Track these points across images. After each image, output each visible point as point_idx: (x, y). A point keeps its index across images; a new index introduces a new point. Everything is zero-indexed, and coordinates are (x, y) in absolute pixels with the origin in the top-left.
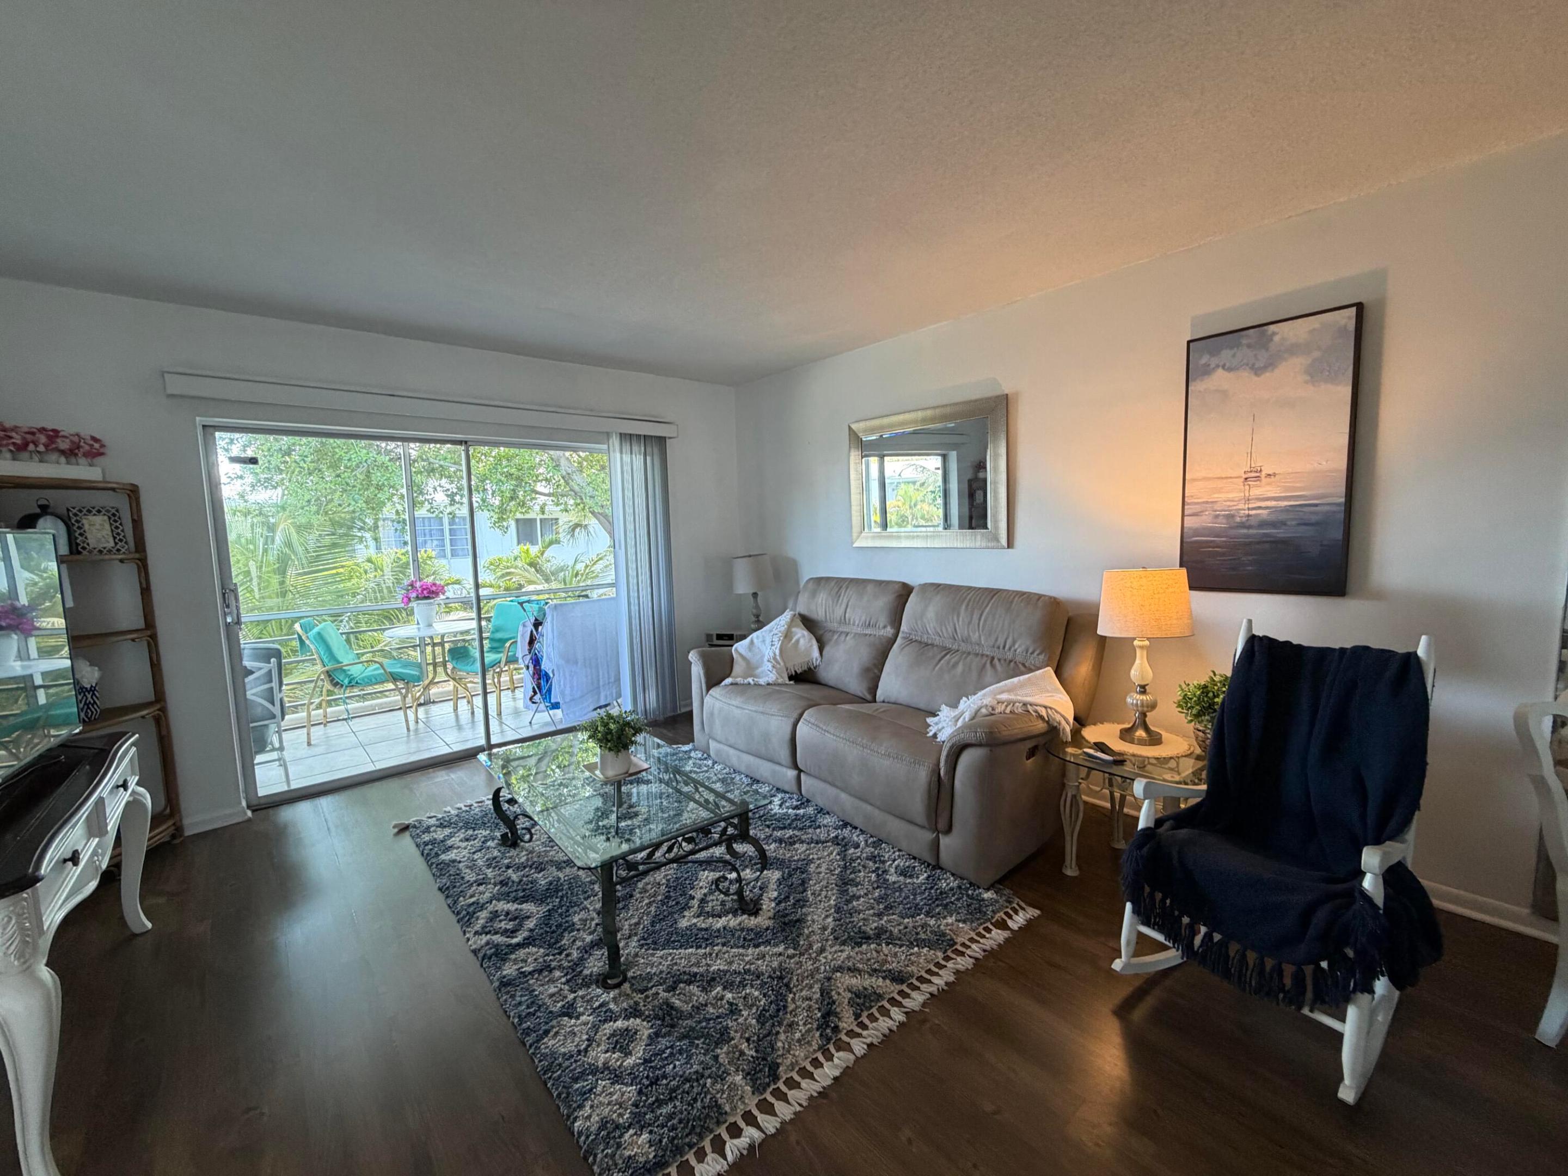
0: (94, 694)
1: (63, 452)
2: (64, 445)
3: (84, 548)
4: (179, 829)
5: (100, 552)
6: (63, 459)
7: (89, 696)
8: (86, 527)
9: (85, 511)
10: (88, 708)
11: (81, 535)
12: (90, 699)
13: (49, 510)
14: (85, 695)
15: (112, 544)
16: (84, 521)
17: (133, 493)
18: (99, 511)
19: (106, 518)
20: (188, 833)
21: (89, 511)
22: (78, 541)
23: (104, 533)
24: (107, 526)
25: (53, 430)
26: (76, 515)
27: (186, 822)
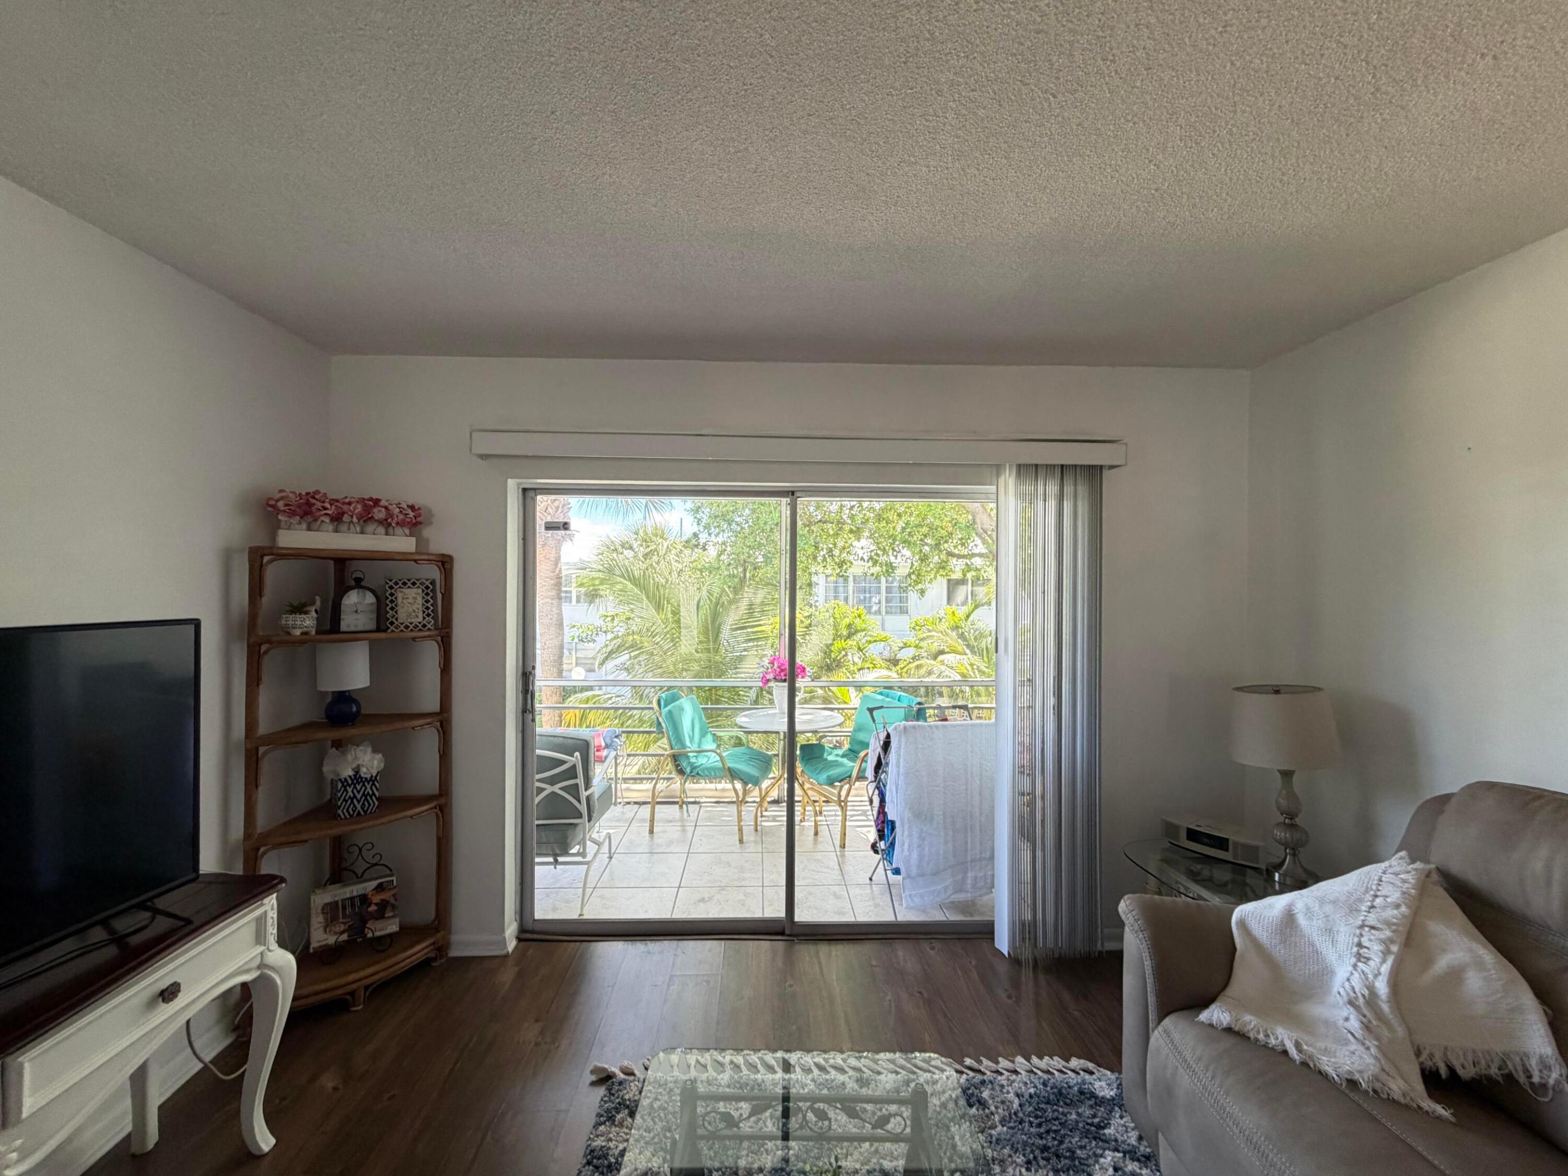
0: (374, 784)
1: (380, 522)
2: (379, 514)
3: (392, 623)
4: (441, 949)
5: (407, 627)
6: (381, 530)
7: (368, 787)
8: (400, 600)
9: (400, 583)
10: (366, 799)
11: (392, 609)
12: (369, 789)
13: (363, 584)
14: (364, 785)
15: (420, 619)
16: (400, 596)
17: (445, 563)
18: (414, 584)
19: (420, 591)
20: (454, 953)
21: (405, 584)
22: (388, 616)
23: (415, 607)
24: (420, 600)
25: (371, 499)
26: (391, 587)
27: (455, 938)
